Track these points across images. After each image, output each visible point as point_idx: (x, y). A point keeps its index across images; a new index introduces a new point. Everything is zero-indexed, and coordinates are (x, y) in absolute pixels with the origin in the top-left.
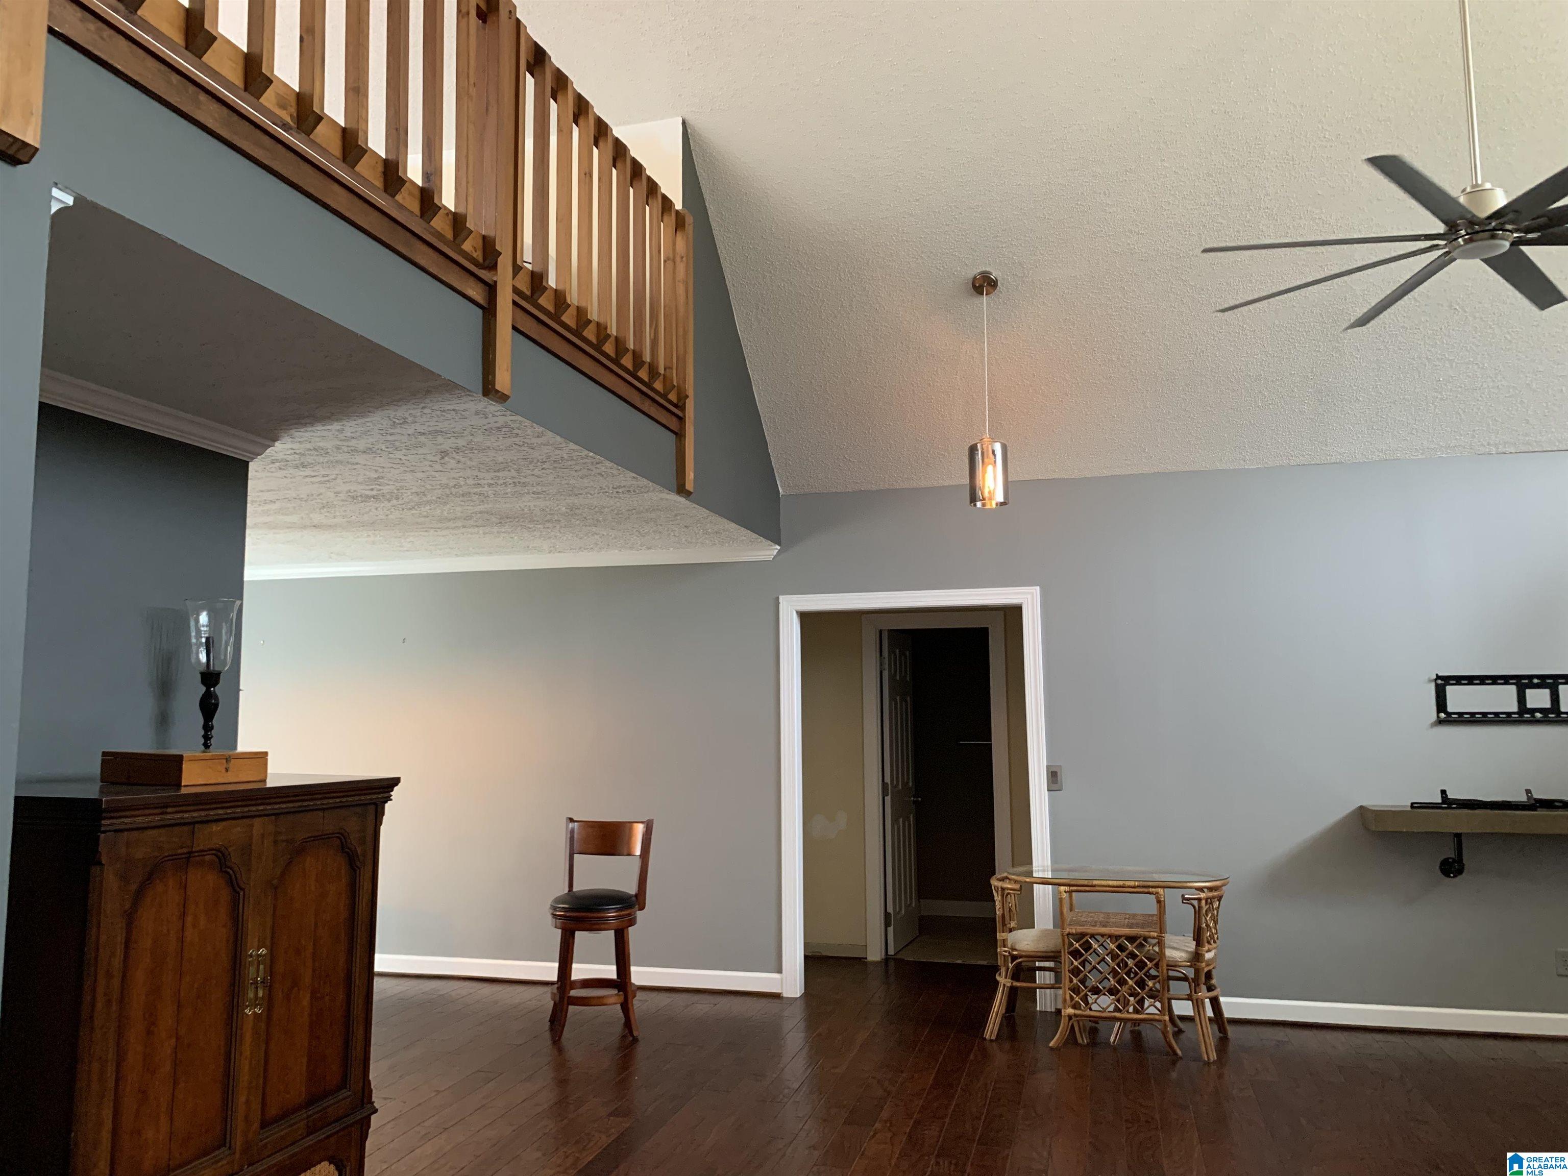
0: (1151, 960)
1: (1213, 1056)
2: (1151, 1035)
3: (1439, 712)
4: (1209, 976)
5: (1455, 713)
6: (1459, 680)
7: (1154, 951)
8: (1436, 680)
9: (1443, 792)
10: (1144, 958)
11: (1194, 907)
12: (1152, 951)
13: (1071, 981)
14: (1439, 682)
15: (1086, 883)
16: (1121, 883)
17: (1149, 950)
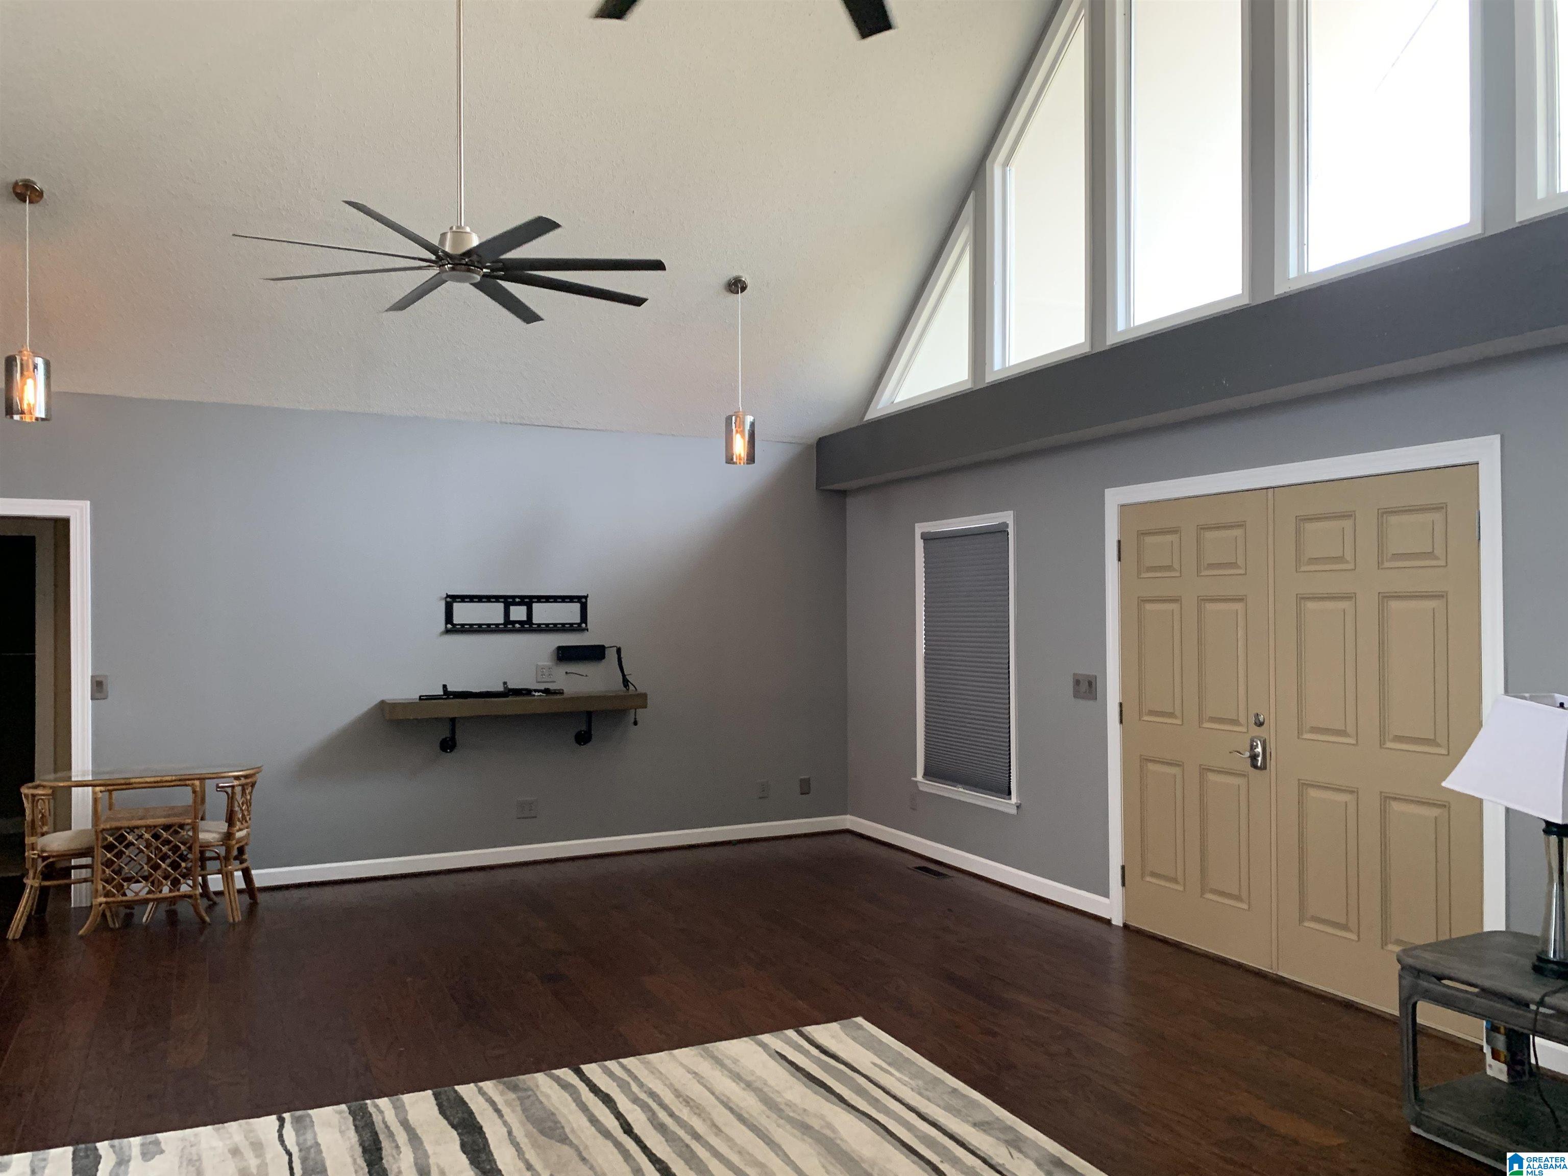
0: (184, 844)
1: (238, 917)
2: (184, 910)
3: (446, 624)
4: (241, 851)
5: (459, 625)
6: (463, 598)
7: (189, 835)
8: (446, 598)
9: (445, 686)
10: (178, 843)
11: (227, 793)
12: (186, 837)
13: (104, 872)
14: (448, 599)
15: (123, 782)
16: (159, 779)
17: (183, 835)
